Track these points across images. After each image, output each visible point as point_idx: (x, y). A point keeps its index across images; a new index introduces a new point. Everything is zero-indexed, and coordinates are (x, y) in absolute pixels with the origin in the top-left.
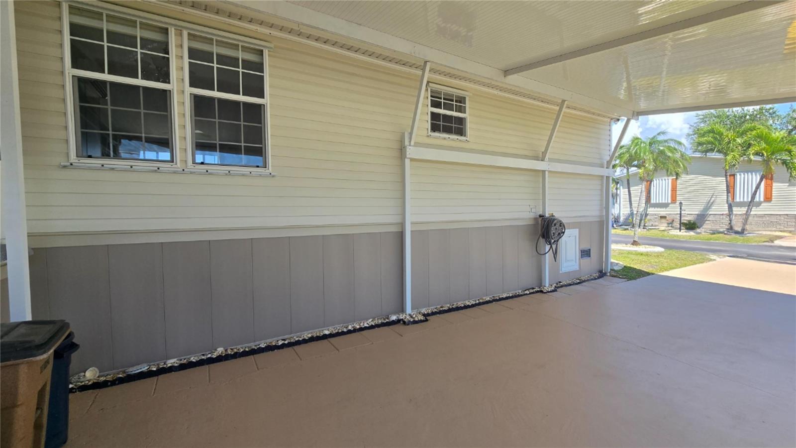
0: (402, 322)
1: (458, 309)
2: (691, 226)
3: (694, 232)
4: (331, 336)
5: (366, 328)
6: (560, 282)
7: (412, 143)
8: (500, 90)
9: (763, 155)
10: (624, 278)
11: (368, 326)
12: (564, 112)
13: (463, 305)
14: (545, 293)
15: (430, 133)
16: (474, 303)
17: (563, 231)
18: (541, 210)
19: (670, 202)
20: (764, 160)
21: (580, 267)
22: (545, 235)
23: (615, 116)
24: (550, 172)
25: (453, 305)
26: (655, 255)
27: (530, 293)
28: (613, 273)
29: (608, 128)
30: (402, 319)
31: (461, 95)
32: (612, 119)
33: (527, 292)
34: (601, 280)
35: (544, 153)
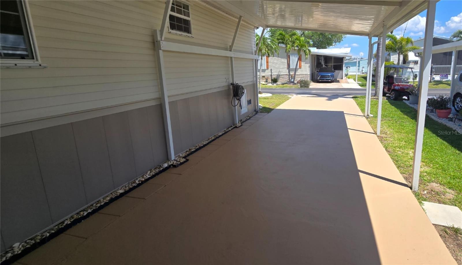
0: (172, 167)
1: (201, 148)
2: (275, 81)
3: (276, 84)
4: (126, 193)
5: (149, 179)
6: (242, 120)
7: (163, 38)
8: (207, 3)
9: (298, 47)
10: (266, 112)
11: (150, 176)
12: (241, 23)
13: (202, 145)
14: (238, 127)
15: (170, 30)
16: (207, 142)
17: (244, 91)
18: (231, 80)
19: (266, 68)
20: (299, 49)
21: (248, 111)
22: (236, 95)
23: (257, 25)
24: (234, 57)
25: (197, 147)
26: (270, 98)
27: (232, 129)
28: (261, 111)
29: (253, 32)
30: (172, 164)
31: (186, 4)
32: (255, 27)
33: (230, 129)
34: (257, 115)
35: (231, 47)
